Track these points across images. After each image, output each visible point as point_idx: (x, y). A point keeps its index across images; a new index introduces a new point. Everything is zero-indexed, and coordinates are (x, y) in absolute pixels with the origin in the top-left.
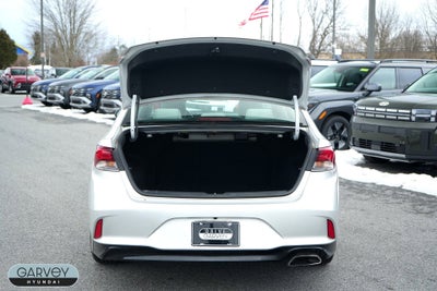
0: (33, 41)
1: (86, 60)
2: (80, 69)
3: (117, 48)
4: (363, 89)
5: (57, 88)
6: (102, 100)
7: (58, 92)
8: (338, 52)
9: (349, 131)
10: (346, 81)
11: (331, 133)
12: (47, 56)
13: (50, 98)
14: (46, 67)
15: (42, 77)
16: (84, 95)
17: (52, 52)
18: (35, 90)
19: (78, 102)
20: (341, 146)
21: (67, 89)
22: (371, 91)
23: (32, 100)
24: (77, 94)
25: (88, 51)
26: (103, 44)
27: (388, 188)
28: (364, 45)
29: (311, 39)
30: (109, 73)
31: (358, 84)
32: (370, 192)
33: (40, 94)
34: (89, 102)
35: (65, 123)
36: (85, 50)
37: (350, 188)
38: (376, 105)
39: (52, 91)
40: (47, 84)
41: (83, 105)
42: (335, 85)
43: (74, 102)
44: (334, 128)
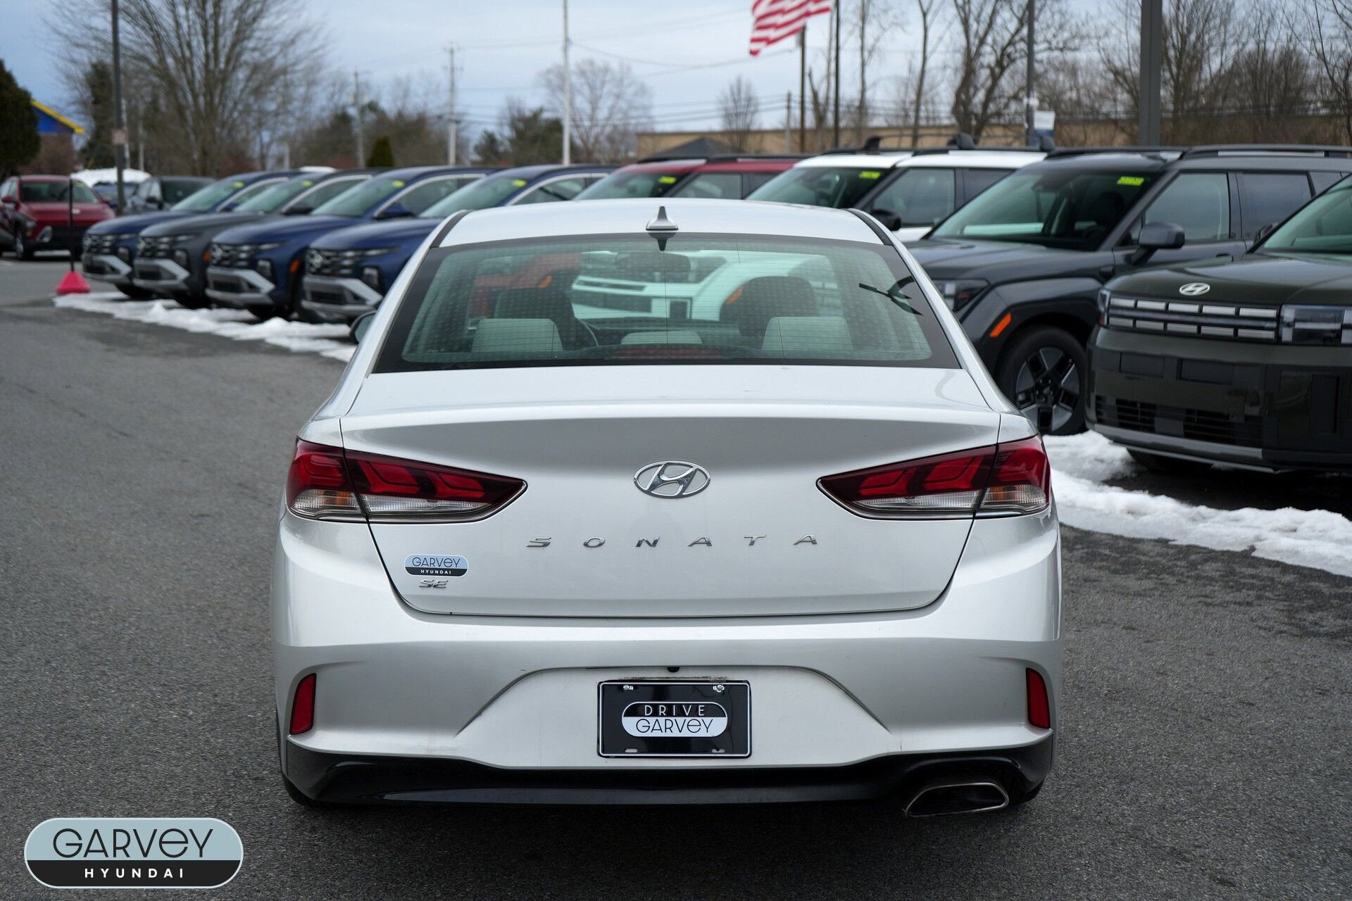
0: (88, 94)
1: (255, 150)
2: (236, 181)
3: (352, 112)
4: (1126, 241)
5: (164, 244)
6: (308, 280)
7: (170, 255)
8: (1045, 121)
9: (1085, 375)
10: (1071, 215)
11: (1026, 381)
12: (133, 139)
13: (146, 275)
14: (130, 175)
15: (119, 208)
16: (252, 265)
17: (150, 127)
18: (97, 249)
19: (234, 286)
20: (1057, 422)
21: (196, 245)
22: (1151, 249)
23: (88, 281)
24: (230, 261)
25: (260, 125)
26: (307, 99)
27: (1209, 555)
28: (1123, 96)
29: (957, 81)
30: (326, 195)
31: (1110, 225)
32: (1154, 569)
33: (114, 261)
34: (266, 286)
35: (192, 353)
36: (251, 121)
37: (1090, 558)
38: (1170, 293)
39: (152, 252)
40: (135, 229)
41: (247, 296)
42: (1036, 227)
43: (220, 286)
44: (1036, 366)
